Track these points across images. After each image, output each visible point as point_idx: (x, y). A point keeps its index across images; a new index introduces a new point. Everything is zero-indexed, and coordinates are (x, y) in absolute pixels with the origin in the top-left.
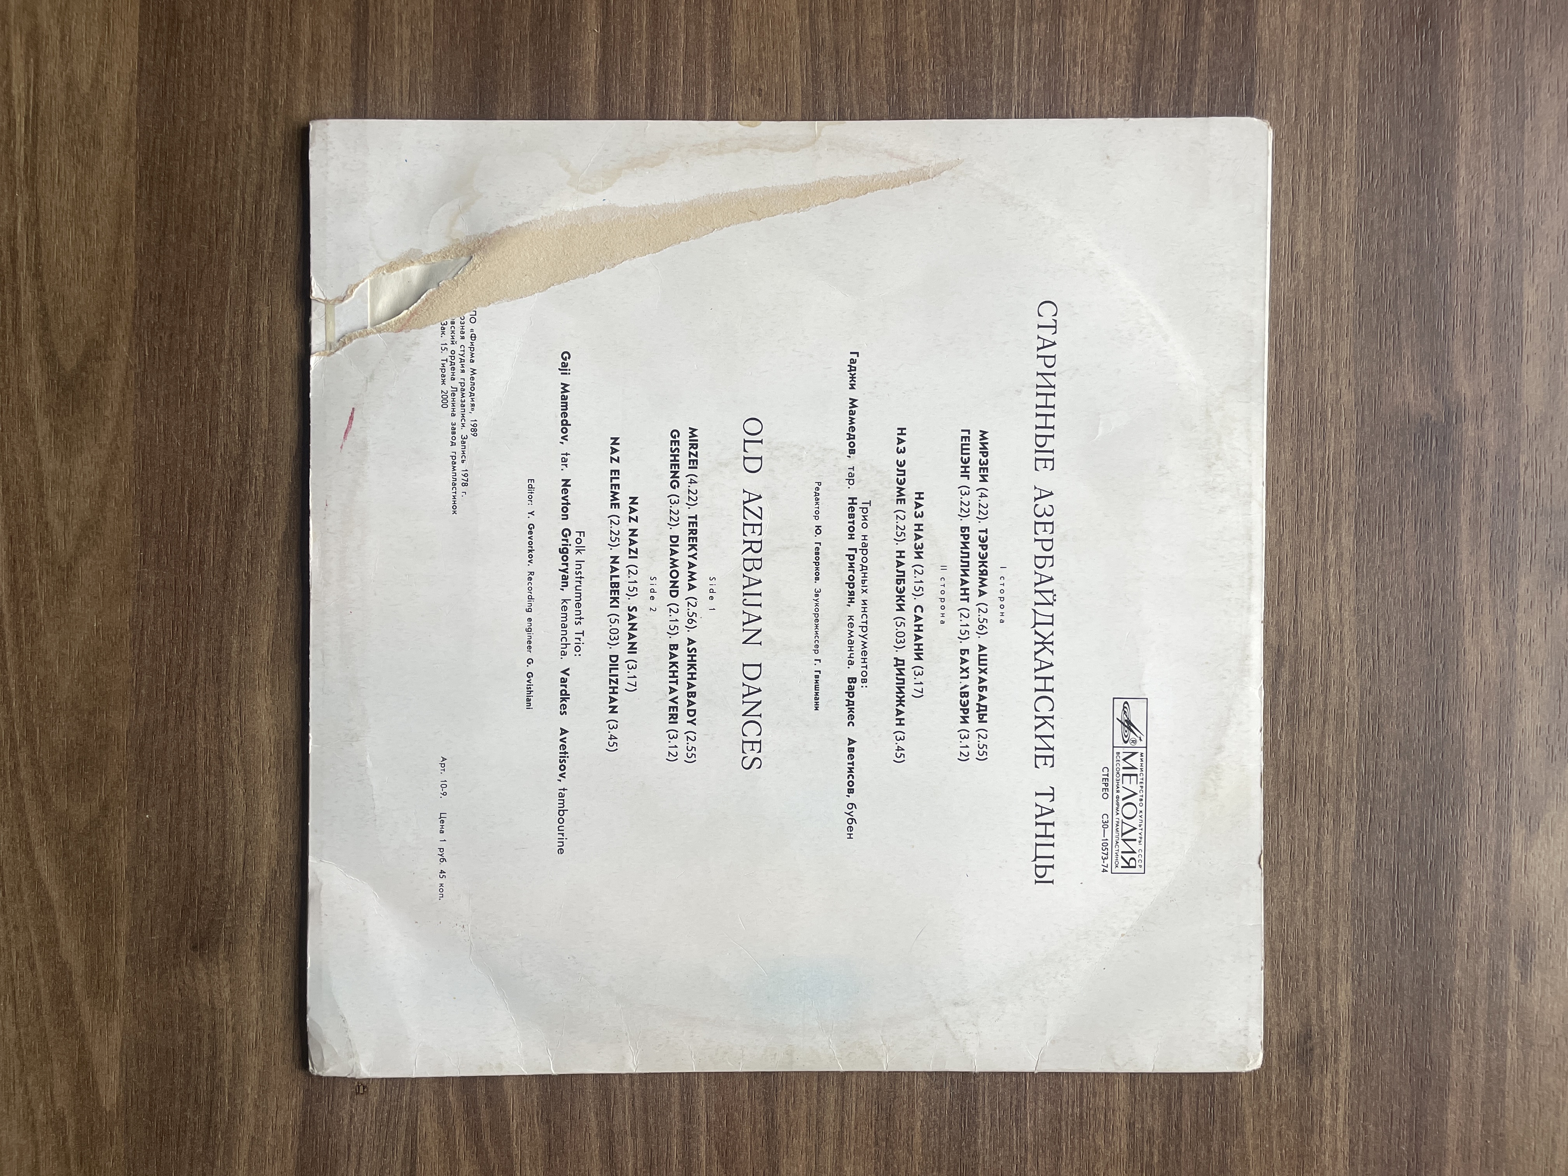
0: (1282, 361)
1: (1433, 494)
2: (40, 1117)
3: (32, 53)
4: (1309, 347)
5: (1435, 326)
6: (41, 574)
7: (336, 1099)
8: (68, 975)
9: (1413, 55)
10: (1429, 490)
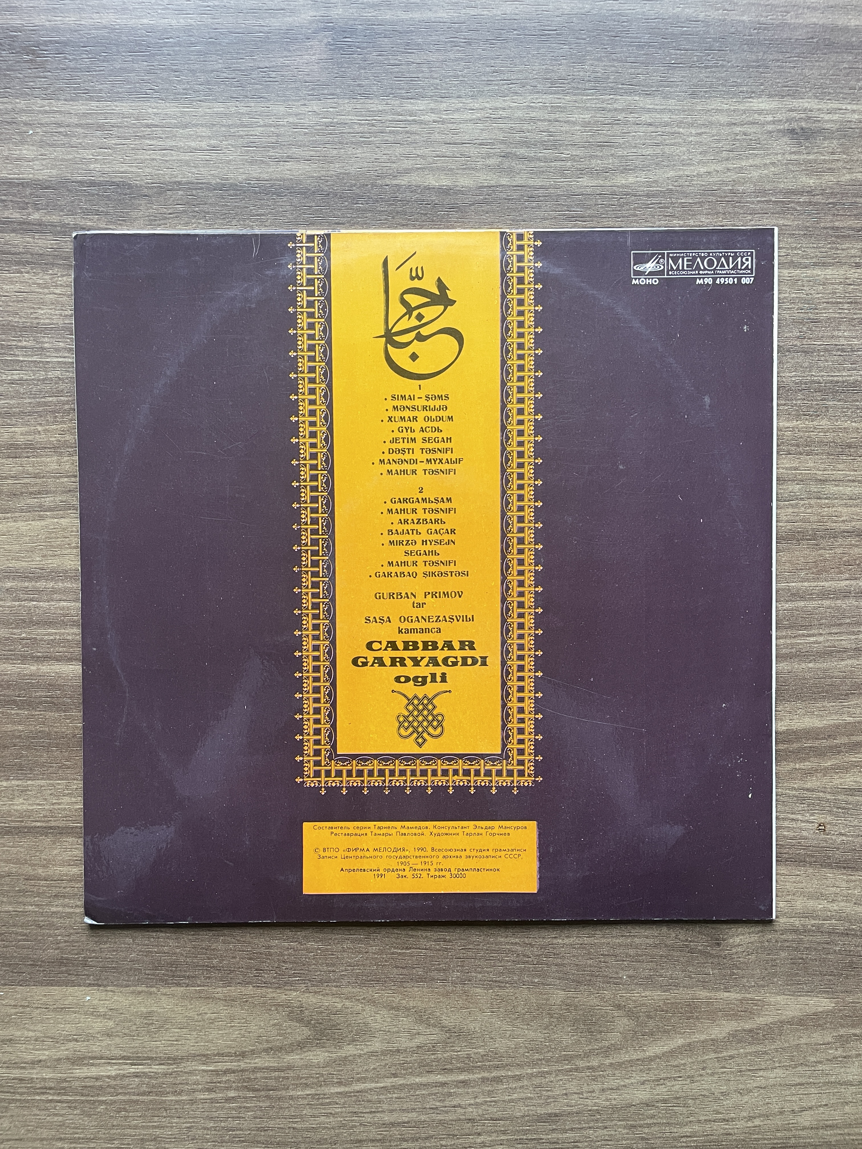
0: (288, 157)
1: (386, 40)
2: (839, 1052)
3: (86, 1062)
4: (277, 136)
5: (260, 41)
6: (453, 1051)
7: (828, 845)
8: (737, 1033)
9: (59, 60)
10: (383, 43)
